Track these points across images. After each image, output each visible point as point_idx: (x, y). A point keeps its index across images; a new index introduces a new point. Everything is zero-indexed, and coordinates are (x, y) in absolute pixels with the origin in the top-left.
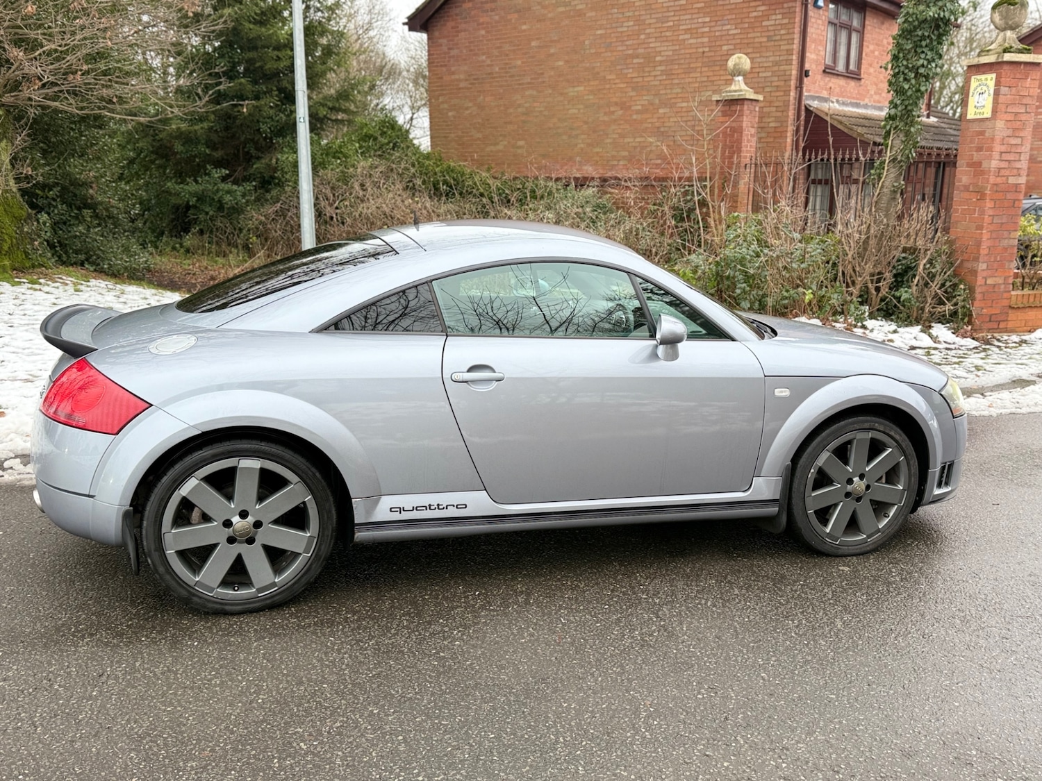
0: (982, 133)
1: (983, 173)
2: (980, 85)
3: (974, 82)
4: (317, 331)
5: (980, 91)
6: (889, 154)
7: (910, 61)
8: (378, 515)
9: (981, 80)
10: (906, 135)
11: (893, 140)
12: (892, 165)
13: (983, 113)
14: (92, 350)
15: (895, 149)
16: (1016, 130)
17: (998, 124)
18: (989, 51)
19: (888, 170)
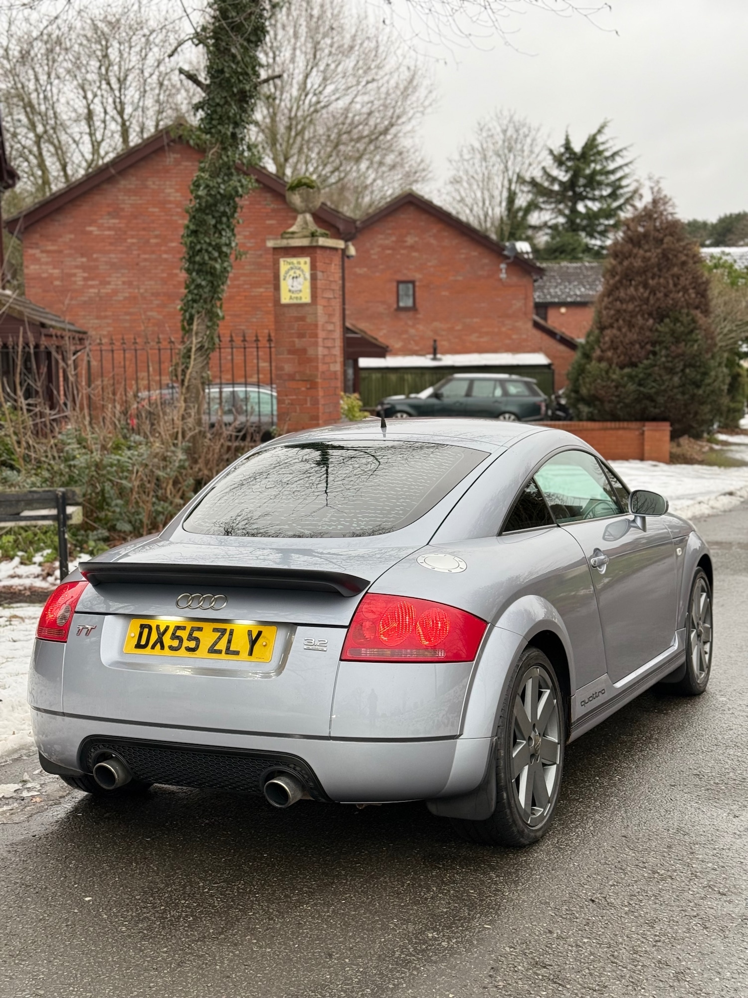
0: (303, 318)
1: (309, 360)
2: (292, 268)
3: (284, 265)
4: (500, 534)
5: (293, 275)
6: (195, 342)
7: (212, 238)
8: (577, 711)
9: (293, 263)
10: (211, 320)
11: (198, 325)
12: (199, 354)
13: (301, 298)
14: (366, 583)
15: (200, 335)
16: (330, 315)
17: (320, 310)
18: (293, 233)
19: (195, 359)
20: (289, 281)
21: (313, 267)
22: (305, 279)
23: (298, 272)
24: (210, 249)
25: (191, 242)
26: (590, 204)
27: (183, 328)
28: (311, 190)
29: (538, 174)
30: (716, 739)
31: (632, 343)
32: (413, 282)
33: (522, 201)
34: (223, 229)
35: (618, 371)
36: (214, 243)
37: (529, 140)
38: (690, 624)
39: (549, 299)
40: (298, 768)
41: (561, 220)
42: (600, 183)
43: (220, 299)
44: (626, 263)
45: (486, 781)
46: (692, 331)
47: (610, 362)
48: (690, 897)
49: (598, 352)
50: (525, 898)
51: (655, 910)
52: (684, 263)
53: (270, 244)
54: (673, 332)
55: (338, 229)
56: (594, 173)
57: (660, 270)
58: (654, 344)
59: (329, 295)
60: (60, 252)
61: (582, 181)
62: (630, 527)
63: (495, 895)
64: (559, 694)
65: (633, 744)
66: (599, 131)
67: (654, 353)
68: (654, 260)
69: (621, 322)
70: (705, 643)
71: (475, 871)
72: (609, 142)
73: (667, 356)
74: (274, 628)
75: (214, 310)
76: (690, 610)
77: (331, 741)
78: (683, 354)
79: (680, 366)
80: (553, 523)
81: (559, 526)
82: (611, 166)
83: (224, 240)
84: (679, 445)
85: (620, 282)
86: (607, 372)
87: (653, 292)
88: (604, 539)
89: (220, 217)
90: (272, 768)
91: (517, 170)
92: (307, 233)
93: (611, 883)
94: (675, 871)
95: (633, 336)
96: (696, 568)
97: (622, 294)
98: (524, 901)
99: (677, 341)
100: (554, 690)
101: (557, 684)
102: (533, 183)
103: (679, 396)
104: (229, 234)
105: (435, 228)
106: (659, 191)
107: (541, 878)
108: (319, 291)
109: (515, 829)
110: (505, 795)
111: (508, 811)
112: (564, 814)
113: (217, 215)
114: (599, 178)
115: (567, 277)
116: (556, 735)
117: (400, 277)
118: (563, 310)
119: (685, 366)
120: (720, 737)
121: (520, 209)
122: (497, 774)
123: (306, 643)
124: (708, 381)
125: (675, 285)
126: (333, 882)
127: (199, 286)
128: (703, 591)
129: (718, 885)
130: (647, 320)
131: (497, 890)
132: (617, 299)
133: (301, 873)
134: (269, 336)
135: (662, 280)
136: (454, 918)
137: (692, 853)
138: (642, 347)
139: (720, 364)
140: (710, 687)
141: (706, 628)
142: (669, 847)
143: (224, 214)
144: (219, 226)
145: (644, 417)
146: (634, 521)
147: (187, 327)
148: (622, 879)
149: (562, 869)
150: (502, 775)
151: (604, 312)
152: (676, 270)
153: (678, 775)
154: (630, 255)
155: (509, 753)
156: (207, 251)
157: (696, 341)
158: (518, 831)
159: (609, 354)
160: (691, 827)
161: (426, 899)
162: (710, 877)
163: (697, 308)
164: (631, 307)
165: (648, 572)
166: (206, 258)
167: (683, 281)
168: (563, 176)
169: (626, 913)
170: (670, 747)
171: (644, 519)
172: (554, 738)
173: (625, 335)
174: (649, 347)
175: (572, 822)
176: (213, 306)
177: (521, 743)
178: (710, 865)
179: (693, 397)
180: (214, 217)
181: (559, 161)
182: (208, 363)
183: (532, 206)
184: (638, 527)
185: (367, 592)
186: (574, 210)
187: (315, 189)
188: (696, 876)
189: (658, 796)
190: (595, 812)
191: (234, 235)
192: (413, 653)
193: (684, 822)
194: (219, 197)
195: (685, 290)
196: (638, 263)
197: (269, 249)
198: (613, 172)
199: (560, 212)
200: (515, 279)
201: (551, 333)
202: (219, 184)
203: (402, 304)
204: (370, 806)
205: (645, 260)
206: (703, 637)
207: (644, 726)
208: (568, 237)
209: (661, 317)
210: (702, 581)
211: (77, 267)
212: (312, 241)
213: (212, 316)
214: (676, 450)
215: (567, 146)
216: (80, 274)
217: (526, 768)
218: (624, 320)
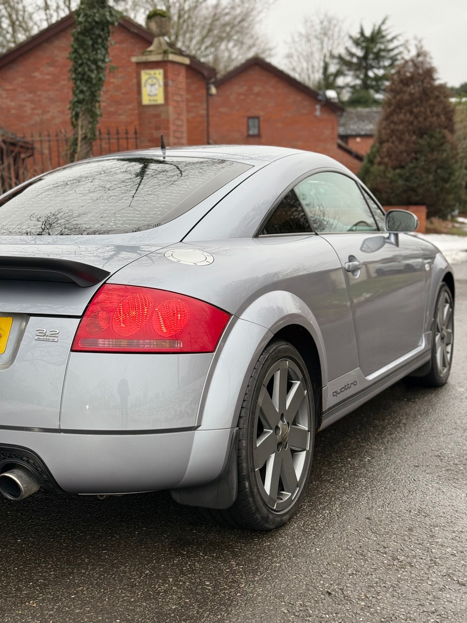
0: (158, 116)
2: (150, 78)
3: (145, 75)
4: (256, 236)
5: (151, 83)
6: (80, 132)
7: (91, 55)
8: (329, 401)
9: (150, 74)
10: (92, 117)
11: (82, 121)
12: (84, 142)
13: (156, 100)
14: (106, 274)
15: (84, 128)
16: (179, 114)
17: (171, 109)
18: (151, 51)
19: (81, 146)
20: (148, 87)
21: (166, 77)
22: (160, 86)
23: (155, 81)
24: (89, 63)
25: (75, 58)
26: (376, 71)
27: (72, 123)
28: (163, 19)
29: (343, 52)
30: (456, 423)
31: (401, 152)
32: (258, 118)
33: (333, 69)
34: (99, 48)
35: (391, 171)
36: (92, 58)
37: (337, 29)
38: (435, 328)
39: (349, 132)
40: (31, 461)
41: (358, 82)
42: (384, 57)
43: (99, 102)
44: (398, 97)
45: (226, 471)
46: (442, 144)
47: (386, 165)
48: (429, 588)
49: (378, 159)
50: (260, 590)
51: (392, 605)
52: (437, 97)
53: (134, 59)
54: (429, 145)
55: (203, 75)
56: (380, 50)
57: (421, 102)
58: (416, 152)
59: (178, 98)
60: (15, 90)
61: (371, 56)
62: (384, 243)
63: (231, 587)
64: (310, 385)
65: (384, 428)
66: (383, 23)
67: (417, 159)
68: (417, 95)
69: (394, 138)
70: (447, 344)
71: (217, 558)
72: (390, 31)
73: (425, 161)
74: (10, 319)
75: (93, 109)
76: (435, 316)
77: (62, 434)
78: (436, 160)
79: (434, 167)
80: (311, 231)
81: (317, 234)
82: (391, 46)
83: (100, 56)
84: (432, 223)
85: (394, 110)
86: (384, 172)
87: (416, 117)
88: (361, 249)
89: (96, 39)
90: (6, 461)
91: (330, 48)
92: (161, 51)
93: (350, 571)
94: (414, 557)
95: (402, 147)
96: (441, 283)
97: (395, 118)
98: (258, 595)
99: (432, 150)
100: (304, 381)
101: (307, 376)
102: (340, 58)
103: (433, 189)
104: (104, 52)
105: (273, 81)
106: (421, 47)
107: (280, 567)
108: (170, 95)
109: (258, 516)
110: (247, 484)
111: (251, 499)
112: (314, 495)
113: (94, 37)
114: (383, 54)
115: (361, 118)
116: (307, 424)
117: (250, 114)
118: (358, 140)
119: (438, 167)
120: (459, 422)
121: (331, 75)
122: (239, 464)
123: (37, 333)
124: (453, 178)
125: (432, 112)
126: (72, 573)
127: (82, 92)
128: (447, 302)
129: (457, 573)
130: (411, 136)
131: (234, 581)
132: (392, 122)
133: (45, 562)
134: (136, 130)
135: (422, 109)
136: (180, 617)
137: (432, 536)
138: (408, 155)
139: (461, 167)
140: (451, 380)
141: (448, 333)
142: (411, 530)
143: (99, 36)
144: (96, 46)
145: (408, 203)
146: (388, 238)
147: (75, 123)
148: (361, 566)
149: (303, 555)
150: (244, 465)
151: (383, 132)
152: (432, 102)
153: (422, 456)
154: (401, 92)
155: (252, 443)
156: (87, 64)
157: (445, 151)
158: (262, 518)
159: (386, 160)
160: (431, 509)
161: (159, 593)
162: (449, 563)
163: (446, 128)
164: (401, 127)
165: (402, 292)
166: (86, 69)
167: (437, 110)
168: (359, 53)
169: (362, 609)
170: (415, 430)
171: (396, 236)
172: (304, 426)
173: (397, 147)
174: (413, 155)
175: (320, 504)
176: (92, 106)
177: (268, 432)
178: (449, 550)
179: (442, 189)
180: (91, 39)
181: (357, 43)
182: (91, 149)
183: (339, 73)
184: (391, 243)
185: (105, 283)
186: (366, 76)
187: (167, 18)
188: (435, 563)
189: (403, 476)
190: (344, 492)
191: (107, 53)
192: (153, 344)
193: (426, 503)
194: (94, 23)
195: (438, 115)
196: (406, 97)
197: (132, 63)
198: (392, 50)
199: (357, 77)
200: (326, 116)
201: (349, 152)
202: (95, 13)
203: (251, 132)
204: (111, 496)
205: (411, 94)
206: (445, 339)
207: (395, 412)
208: (363, 93)
209: (421, 133)
210: (446, 295)
211: (27, 101)
212: (164, 57)
213: (93, 115)
214: (429, 226)
215: (362, 33)
216: (29, 106)
217: (273, 456)
218: (397, 137)
